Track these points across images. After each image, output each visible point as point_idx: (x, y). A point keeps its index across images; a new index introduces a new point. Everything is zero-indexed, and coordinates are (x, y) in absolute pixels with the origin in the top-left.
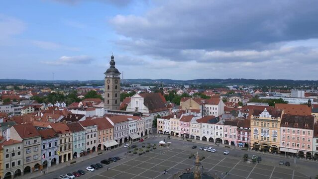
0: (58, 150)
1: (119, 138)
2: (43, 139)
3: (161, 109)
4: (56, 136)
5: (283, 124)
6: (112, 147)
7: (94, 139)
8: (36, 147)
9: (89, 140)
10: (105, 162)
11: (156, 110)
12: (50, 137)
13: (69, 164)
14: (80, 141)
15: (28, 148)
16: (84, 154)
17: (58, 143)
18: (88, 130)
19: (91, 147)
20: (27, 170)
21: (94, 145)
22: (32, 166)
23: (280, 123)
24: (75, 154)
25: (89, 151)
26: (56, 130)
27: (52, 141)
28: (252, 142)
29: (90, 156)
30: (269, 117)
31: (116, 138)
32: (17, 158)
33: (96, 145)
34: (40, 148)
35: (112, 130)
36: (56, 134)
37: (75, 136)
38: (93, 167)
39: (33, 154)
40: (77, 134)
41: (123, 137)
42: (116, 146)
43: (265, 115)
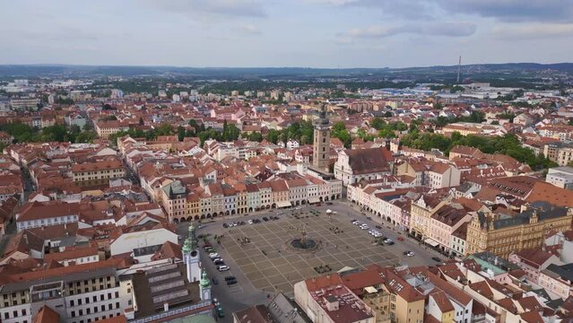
0: (237, 204)
1: (295, 200)
2: (225, 195)
3: (375, 170)
4: (235, 194)
5: (433, 216)
6: (285, 207)
7: (267, 199)
8: (220, 200)
9: (264, 199)
10: (265, 219)
11: (366, 171)
12: (230, 195)
13: (243, 215)
14: (254, 200)
15: (215, 201)
16: (258, 210)
17: (236, 199)
18: (262, 191)
19: (265, 205)
20: (215, 215)
21: (268, 203)
22: (218, 213)
23: (430, 215)
24: (251, 209)
25: (263, 208)
26: (236, 189)
27: (232, 197)
28: (411, 228)
29: (263, 212)
30: (424, 205)
31: (292, 200)
32: (208, 207)
33: (271, 204)
34: (223, 201)
35: (287, 193)
36: (235, 192)
37: (250, 196)
38: (253, 221)
39: (218, 205)
40: (252, 193)
41: (300, 199)
42: (289, 207)
43: (421, 203)
